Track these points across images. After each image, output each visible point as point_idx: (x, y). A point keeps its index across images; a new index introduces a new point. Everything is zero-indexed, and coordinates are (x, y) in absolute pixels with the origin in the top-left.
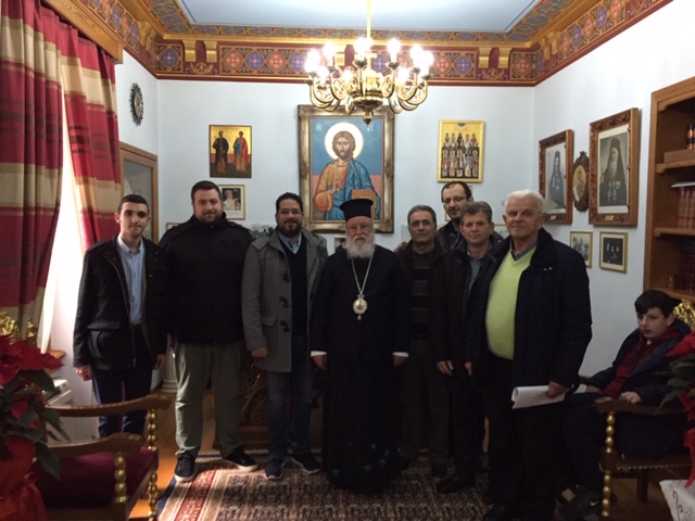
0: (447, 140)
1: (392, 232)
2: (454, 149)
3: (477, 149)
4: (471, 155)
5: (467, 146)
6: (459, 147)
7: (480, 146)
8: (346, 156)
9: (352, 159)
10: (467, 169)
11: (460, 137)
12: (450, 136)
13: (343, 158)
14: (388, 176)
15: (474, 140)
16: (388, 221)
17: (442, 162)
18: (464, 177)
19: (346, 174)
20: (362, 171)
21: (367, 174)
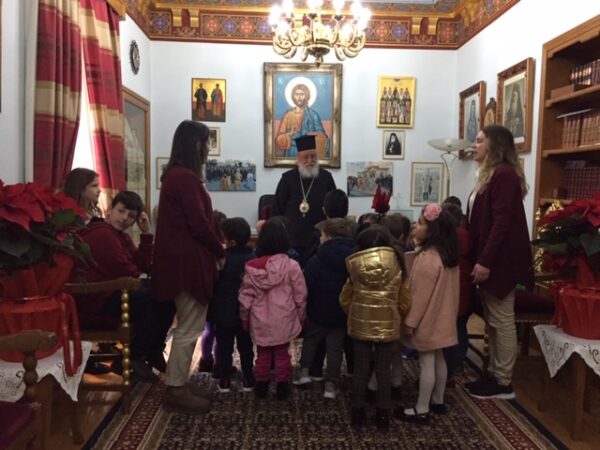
0: (385, 92)
1: (339, 167)
2: (391, 100)
3: (410, 100)
4: (404, 105)
5: (401, 97)
6: (395, 99)
7: (412, 98)
8: (303, 104)
9: (308, 109)
10: (401, 116)
11: (396, 91)
12: (388, 89)
13: (301, 106)
14: (336, 121)
15: (407, 93)
16: (336, 159)
17: (381, 111)
18: (398, 123)
19: (303, 119)
20: (316, 117)
21: (319, 120)
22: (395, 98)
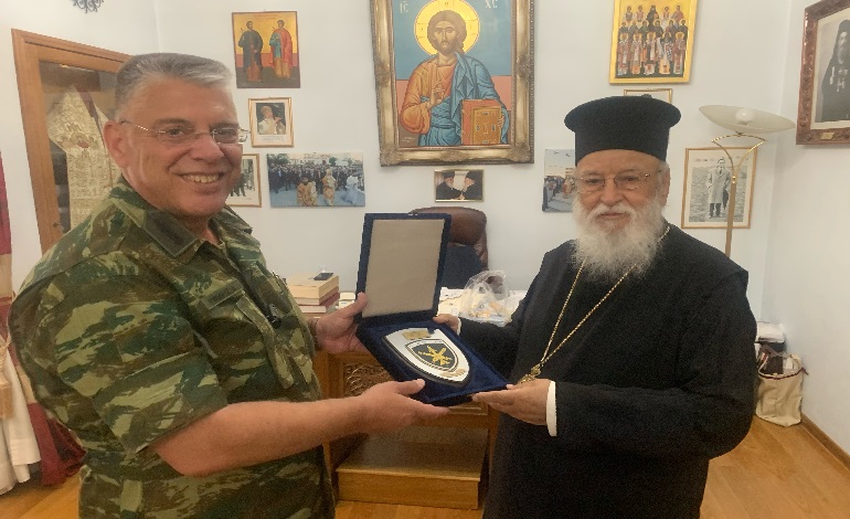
0: (629, 18)
1: (531, 161)
2: (641, 31)
3: (684, 30)
4: (672, 39)
5: (664, 25)
6: (651, 28)
7: (690, 24)
8: (453, 47)
9: (463, 55)
10: (664, 62)
11: (653, 12)
12: (634, 10)
13: (446, 53)
14: (523, 76)
15: (679, 15)
16: (523, 146)
17: (618, 53)
18: (657, 74)
19: (452, 76)
20: (479, 71)
21: (488, 77)
22: (651, 26)
